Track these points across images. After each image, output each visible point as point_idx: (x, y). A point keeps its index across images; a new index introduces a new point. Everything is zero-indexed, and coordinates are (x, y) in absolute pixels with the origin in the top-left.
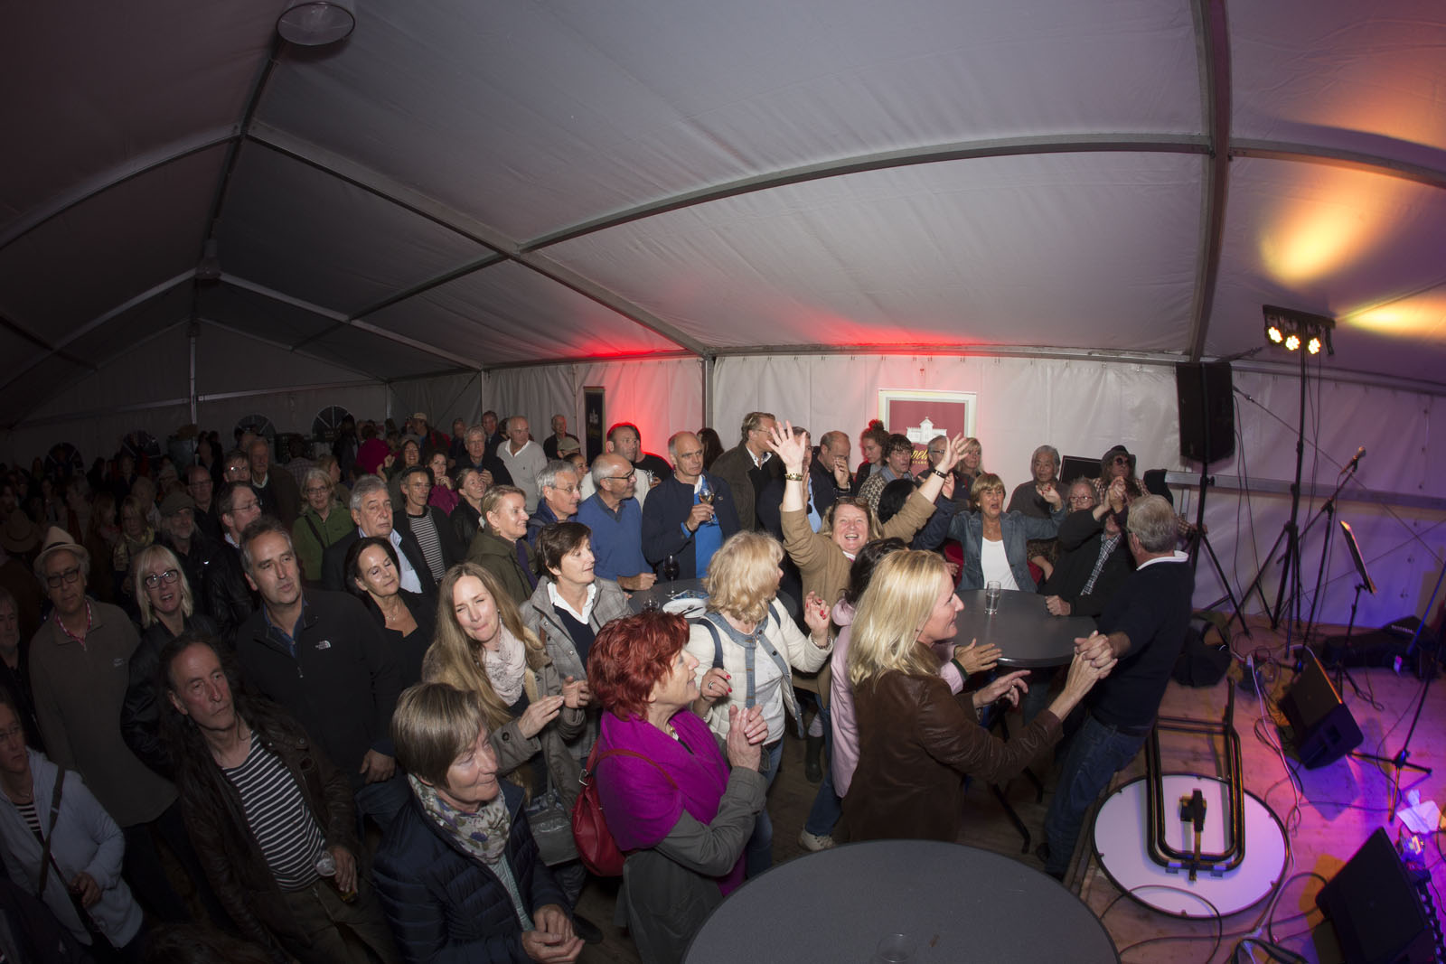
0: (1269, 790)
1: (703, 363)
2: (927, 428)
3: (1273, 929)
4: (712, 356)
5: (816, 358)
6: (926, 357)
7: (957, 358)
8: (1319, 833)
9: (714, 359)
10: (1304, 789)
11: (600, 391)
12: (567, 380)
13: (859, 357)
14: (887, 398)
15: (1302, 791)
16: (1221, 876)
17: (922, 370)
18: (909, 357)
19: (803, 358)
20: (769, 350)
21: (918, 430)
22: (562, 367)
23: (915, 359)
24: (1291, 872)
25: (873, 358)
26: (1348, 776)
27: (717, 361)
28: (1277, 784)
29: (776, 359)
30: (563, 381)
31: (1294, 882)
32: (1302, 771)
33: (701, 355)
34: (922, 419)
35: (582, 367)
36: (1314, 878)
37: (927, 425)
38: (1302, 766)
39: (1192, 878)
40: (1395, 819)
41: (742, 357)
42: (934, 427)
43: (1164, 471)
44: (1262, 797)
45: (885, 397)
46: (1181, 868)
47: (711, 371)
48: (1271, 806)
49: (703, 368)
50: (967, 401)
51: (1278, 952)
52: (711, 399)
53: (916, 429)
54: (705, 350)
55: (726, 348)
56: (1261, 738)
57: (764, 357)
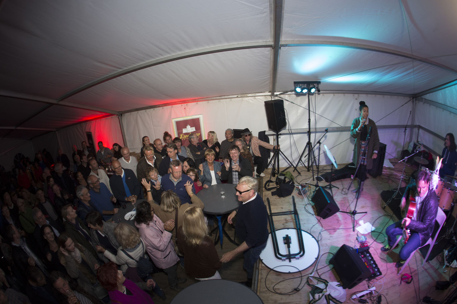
0: (312, 228)
1: (119, 117)
2: (189, 128)
3: (318, 271)
4: (121, 114)
5: (152, 110)
6: (185, 104)
7: (195, 103)
8: (329, 239)
9: (122, 115)
10: (323, 226)
11: (90, 133)
12: (80, 129)
13: (165, 107)
14: (175, 121)
15: (322, 227)
16: (299, 259)
17: (185, 108)
18: (180, 105)
19: (148, 110)
20: (138, 110)
21: (186, 129)
22: (78, 125)
23: (182, 105)
24: (321, 254)
25: (170, 107)
26: (338, 220)
28: (314, 226)
29: (140, 112)
31: (323, 256)
32: (322, 220)
33: (118, 115)
34: (187, 125)
36: (329, 254)
37: (188, 127)
38: (322, 218)
39: (290, 261)
40: (355, 230)
41: (130, 113)
42: (191, 127)
43: (265, 132)
44: (309, 232)
45: (174, 121)
46: (287, 259)
47: (122, 119)
48: (312, 234)
49: (119, 119)
50: (200, 117)
51: (320, 280)
52: (123, 128)
53: (185, 129)
54: (118, 113)
55: (125, 111)
56: (307, 211)
57: (136, 112)
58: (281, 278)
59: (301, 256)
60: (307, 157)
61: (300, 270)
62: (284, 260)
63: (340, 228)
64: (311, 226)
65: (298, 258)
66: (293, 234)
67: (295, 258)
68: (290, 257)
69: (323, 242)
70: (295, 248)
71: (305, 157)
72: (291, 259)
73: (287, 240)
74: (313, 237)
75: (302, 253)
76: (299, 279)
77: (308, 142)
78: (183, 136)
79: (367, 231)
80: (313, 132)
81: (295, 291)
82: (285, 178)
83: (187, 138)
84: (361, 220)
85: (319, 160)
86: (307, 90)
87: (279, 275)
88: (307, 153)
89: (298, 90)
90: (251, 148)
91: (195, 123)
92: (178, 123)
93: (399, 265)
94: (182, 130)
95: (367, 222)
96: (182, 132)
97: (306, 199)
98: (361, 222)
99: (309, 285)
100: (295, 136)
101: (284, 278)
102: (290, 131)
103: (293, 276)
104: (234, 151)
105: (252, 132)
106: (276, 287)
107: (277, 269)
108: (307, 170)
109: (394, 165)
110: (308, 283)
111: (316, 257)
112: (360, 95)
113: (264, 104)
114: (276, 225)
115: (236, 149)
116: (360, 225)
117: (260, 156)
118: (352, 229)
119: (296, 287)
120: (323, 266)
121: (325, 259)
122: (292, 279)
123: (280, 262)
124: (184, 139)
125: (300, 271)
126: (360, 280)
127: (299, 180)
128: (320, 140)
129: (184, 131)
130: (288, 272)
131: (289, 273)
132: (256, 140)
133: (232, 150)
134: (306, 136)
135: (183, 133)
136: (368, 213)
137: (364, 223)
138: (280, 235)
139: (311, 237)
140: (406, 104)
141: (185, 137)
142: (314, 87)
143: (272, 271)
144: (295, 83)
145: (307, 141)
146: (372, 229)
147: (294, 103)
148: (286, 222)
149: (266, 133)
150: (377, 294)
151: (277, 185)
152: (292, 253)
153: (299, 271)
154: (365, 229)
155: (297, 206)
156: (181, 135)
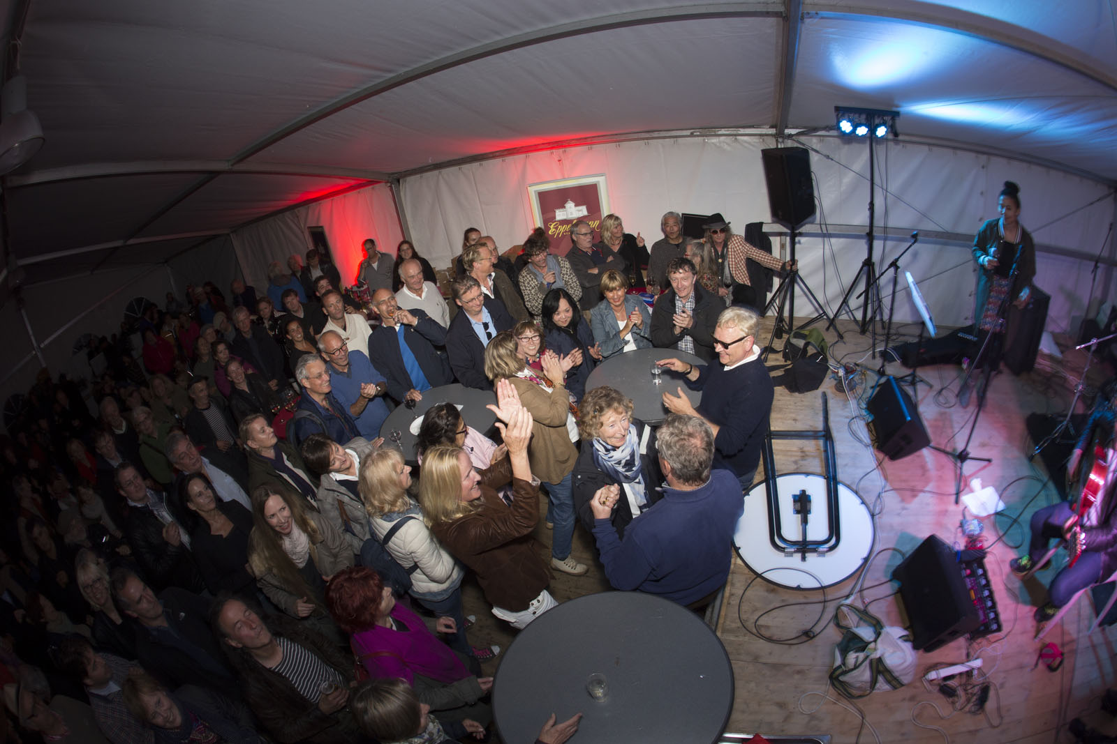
0: (860, 480)
1: (391, 187)
2: (571, 207)
3: (864, 593)
4: (396, 180)
5: (476, 164)
6: (561, 150)
7: (585, 148)
8: (899, 514)
9: (398, 181)
10: (890, 478)
11: (320, 230)
12: (294, 222)
13: (509, 159)
14: (535, 191)
15: (886, 478)
16: (825, 555)
17: (559, 162)
18: (548, 152)
19: (466, 167)
20: (438, 166)
21: (564, 210)
22: (288, 214)
23: (552, 153)
24: (877, 548)
25: (520, 157)
26: (923, 468)
27: (401, 182)
28: (867, 473)
29: (445, 171)
30: (291, 224)
31: (880, 556)
32: (887, 463)
33: (388, 182)
34: (566, 201)
35: (302, 210)
36: (895, 552)
37: (570, 205)
38: (887, 459)
39: (804, 559)
40: (960, 503)
41: (418, 176)
42: (576, 206)
43: (761, 224)
44: (854, 487)
45: (533, 191)
46: (795, 552)
47: (399, 192)
48: (861, 494)
49: (391, 190)
50: (598, 182)
51: (864, 615)
52: (403, 211)
53: (562, 210)
54: (389, 177)
55: (405, 172)
56: (854, 434)
57: (436, 172)
58: (775, 600)
59: (832, 548)
60: (863, 297)
61: (826, 583)
62: (790, 554)
63: (927, 489)
64: (860, 473)
65: (823, 554)
66: (816, 488)
67: (814, 551)
68: (805, 547)
69: (884, 520)
70: (818, 528)
71: (858, 297)
72: (807, 555)
73: (802, 503)
74: (863, 503)
75: (833, 541)
76: (820, 607)
77: (866, 260)
78: (556, 228)
79: (985, 509)
80: (879, 238)
81: (804, 638)
82: (807, 344)
83: (566, 232)
84: (977, 478)
85: (892, 309)
86: (867, 129)
87: (773, 591)
88: (862, 287)
89: (846, 126)
90: (726, 263)
91: (587, 195)
92: (542, 196)
93: (1042, 617)
94: (555, 212)
95: (988, 486)
96: (555, 218)
97: (852, 404)
98: (976, 483)
99: (838, 625)
100: (833, 240)
101: (783, 601)
102: (824, 227)
103: (805, 597)
104: (682, 275)
105: (730, 225)
106: (760, 622)
107: (770, 576)
108: (858, 329)
109: (1062, 352)
110: (837, 619)
111: (865, 554)
112: (994, 159)
113: (760, 155)
114: (780, 461)
115: (687, 269)
116: (972, 491)
117: (748, 283)
118: (953, 498)
119: (808, 626)
120: (877, 583)
121: (884, 564)
122: (802, 606)
123: (778, 559)
124: (559, 234)
125: (823, 588)
126: (954, 635)
127: (842, 354)
128: (897, 260)
129: (560, 215)
130: (794, 585)
131: (798, 588)
132: (741, 244)
133: (675, 273)
134: (863, 245)
135: (555, 221)
136: (993, 462)
137: (983, 487)
138: (788, 487)
139: (858, 501)
140: (1098, 200)
141: (562, 229)
142: (884, 124)
143: (759, 579)
144: (837, 109)
145: (865, 256)
146: (997, 506)
147: (832, 160)
148: (803, 457)
149: (765, 229)
150: (981, 680)
151: (786, 361)
152: (810, 538)
153: (819, 586)
154: (983, 504)
155: (831, 418)
156: (551, 225)
